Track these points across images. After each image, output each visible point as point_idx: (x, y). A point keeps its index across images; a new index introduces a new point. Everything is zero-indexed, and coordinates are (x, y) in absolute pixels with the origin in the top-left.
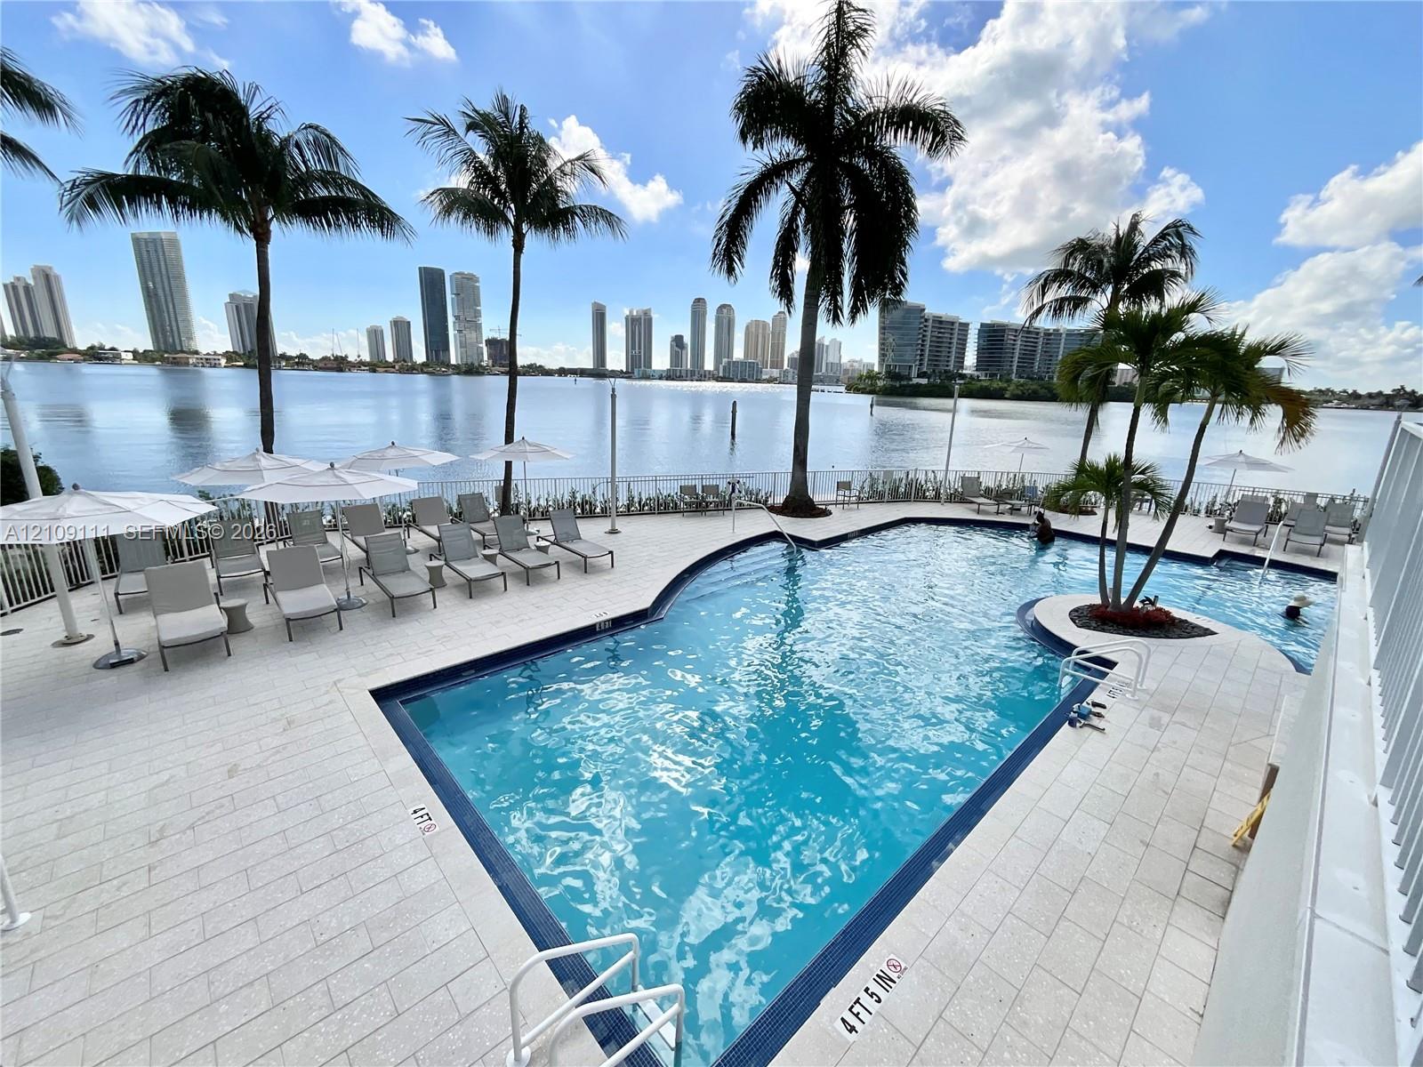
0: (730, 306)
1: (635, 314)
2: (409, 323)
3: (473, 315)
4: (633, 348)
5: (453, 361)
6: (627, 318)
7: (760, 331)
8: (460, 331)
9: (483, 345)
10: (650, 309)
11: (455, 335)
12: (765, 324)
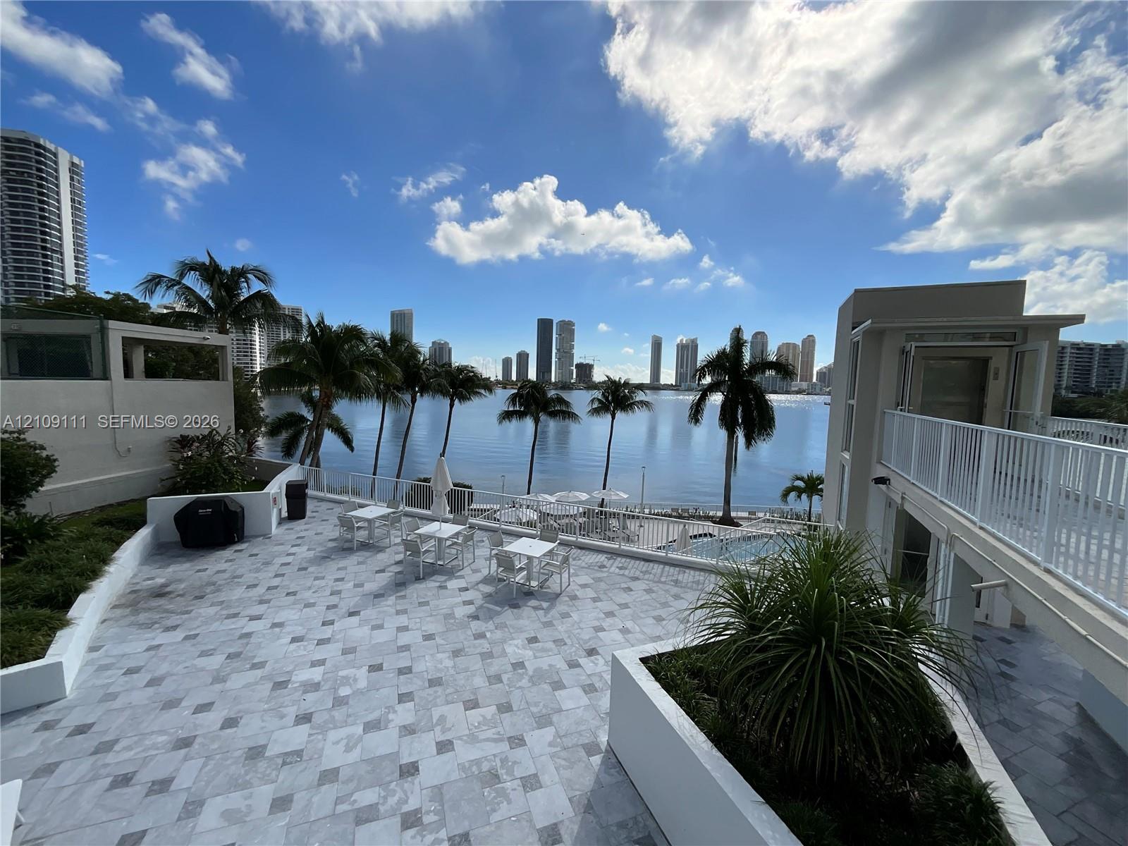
0: (764, 333)
1: (684, 342)
2: (528, 354)
3: (569, 348)
4: (682, 367)
5: (553, 380)
6: (678, 346)
7: (791, 351)
8: (559, 359)
9: (574, 368)
10: (696, 339)
11: (556, 362)
12: (795, 346)
